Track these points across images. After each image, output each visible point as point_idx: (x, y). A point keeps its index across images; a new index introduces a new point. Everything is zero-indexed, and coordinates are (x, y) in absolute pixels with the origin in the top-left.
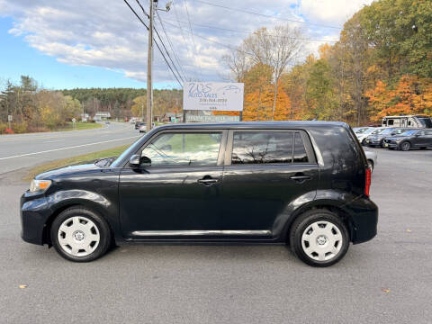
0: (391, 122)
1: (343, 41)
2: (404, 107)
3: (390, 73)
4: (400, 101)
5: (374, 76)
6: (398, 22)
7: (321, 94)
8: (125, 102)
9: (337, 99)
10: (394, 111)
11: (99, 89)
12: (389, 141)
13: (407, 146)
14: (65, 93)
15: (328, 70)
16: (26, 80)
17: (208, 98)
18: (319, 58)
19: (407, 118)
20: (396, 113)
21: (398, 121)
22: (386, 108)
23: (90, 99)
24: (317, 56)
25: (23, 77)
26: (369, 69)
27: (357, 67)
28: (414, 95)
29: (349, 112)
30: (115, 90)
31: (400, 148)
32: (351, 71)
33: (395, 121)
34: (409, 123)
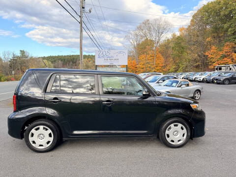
0: (220, 69)
1: (192, 25)
2: (228, 60)
3: (219, 42)
4: (226, 57)
5: (210, 43)
6: (222, 13)
7: (180, 55)
8: (75, 63)
9: (190, 57)
10: (222, 62)
11: (62, 56)
12: (217, 79)
13: (227, 82)
14: (44, 58)
15: (184, 41)
16: (23, 52)
17: (108, 59)
18: (179, 35)
19: (229, 66)
20: (223, 64)
21: (224, 68)
22: (218, 61)
23: (57, 61)
24: (178, 34)
25: (21, 51)
26: (207, 40)
27: (200, 39)
28: (233, 53)
29: (197, 64)
30: (70, 56)
31: (223, 83)
32: (197, 41)
33: (222, 68)
34: (231, 69)
